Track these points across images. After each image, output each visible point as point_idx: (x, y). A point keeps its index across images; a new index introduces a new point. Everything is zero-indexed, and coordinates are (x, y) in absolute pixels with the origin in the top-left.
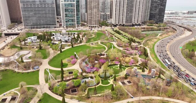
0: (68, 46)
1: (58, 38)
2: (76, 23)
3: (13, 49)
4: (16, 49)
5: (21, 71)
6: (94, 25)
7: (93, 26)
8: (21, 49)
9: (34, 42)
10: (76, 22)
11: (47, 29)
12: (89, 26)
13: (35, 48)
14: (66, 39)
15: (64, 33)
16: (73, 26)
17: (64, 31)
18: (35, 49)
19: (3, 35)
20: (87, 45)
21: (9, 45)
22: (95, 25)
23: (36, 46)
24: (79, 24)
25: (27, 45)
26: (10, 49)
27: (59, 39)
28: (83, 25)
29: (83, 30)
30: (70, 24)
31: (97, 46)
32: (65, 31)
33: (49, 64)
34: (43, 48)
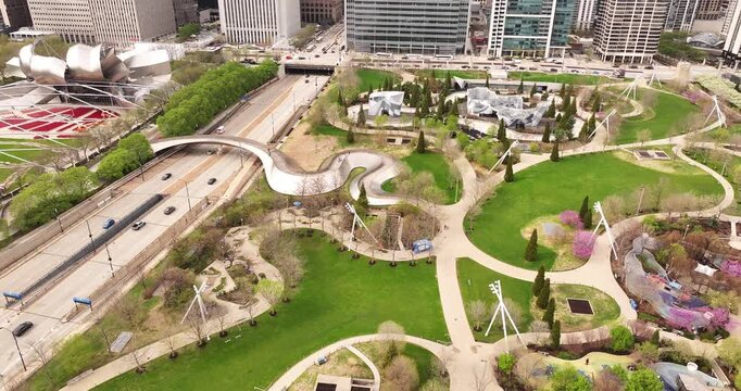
0: (533, 151)
1: (481, 107)
2: (549, 38)
3: (321, 136)
4: (333, 140)
5: (363, 249)
6: (628, 54)
7: (624, 54)
8: (351, 139)
9: (391, 113)
10: (550, 33)
11: (431, 58)
12: (607, 54)
13: (399, 141)
14: (518, 113)
15: (500, 82)
16: (534, 51)
17: (498, 74)
18: (399, 148)
19: (281, 72)
20: (621, 156)
21: (305, 117)
22: (634, 55)
23: (401, 132)
24: (563, 44)
25: (371, 128)
26: (311, 137)
27: (488, 112)
28: (577, 49)
29: (581, 72)
30: (522, 43)
31: (670, 170)
32: (504, 74)
33: (466, 233)
34: (430, 147)
